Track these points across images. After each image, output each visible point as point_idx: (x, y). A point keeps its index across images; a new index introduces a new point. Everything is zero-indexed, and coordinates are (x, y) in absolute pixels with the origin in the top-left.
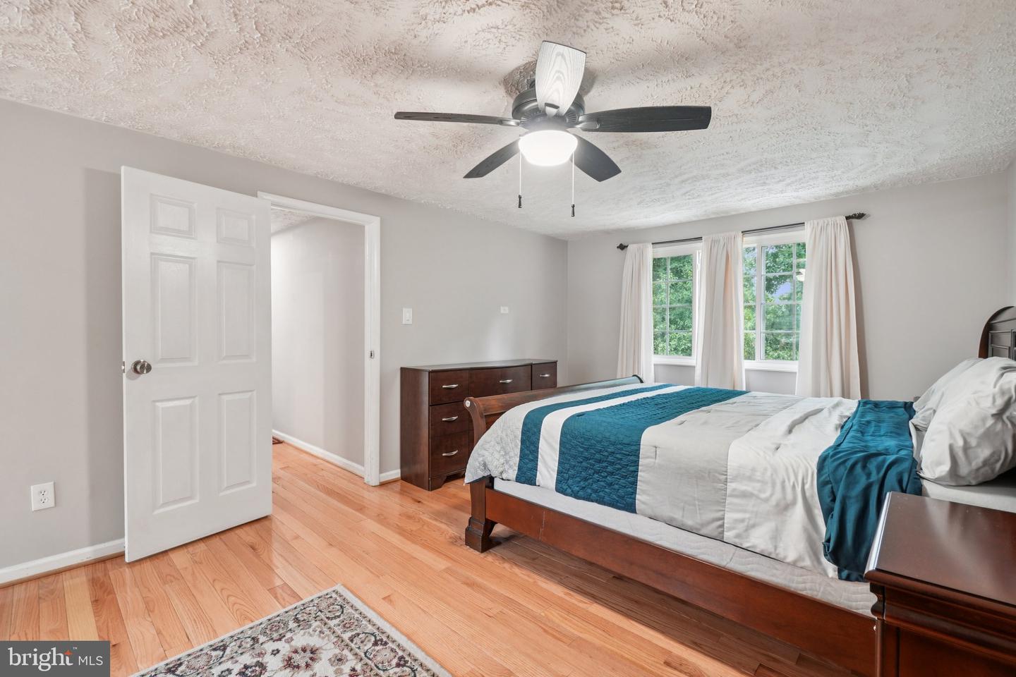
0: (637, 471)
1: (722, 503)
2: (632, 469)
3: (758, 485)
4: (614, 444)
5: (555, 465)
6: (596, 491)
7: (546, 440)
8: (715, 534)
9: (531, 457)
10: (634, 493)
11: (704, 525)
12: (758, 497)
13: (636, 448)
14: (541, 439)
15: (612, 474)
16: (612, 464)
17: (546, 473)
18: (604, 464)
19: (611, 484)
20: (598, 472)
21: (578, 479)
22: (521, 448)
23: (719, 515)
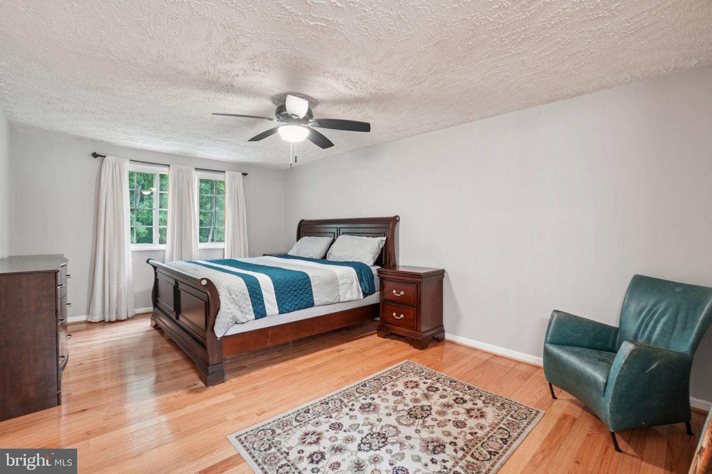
0: (311, 289)
1: (338, 289)
2: (309, 289)
3: (345, 279)
4: (299, 280)
5: (275, 301)
6: (297, 305)
7: (265, 290)
8: (338, 301)
9: (259, 302)
10: (313, 298)
11: (335, 300)
12: (346, 283)
13: (308, 279)
14: (262, 290)
15: (302, 294)
16: (301, 290)
17: (271, 307)
18: (298, 291)
19: (302, 299)
20: (295, 296)
21: (287, 303)
22: (251, 299)
23: (338, 294)
